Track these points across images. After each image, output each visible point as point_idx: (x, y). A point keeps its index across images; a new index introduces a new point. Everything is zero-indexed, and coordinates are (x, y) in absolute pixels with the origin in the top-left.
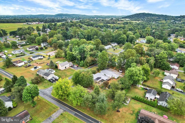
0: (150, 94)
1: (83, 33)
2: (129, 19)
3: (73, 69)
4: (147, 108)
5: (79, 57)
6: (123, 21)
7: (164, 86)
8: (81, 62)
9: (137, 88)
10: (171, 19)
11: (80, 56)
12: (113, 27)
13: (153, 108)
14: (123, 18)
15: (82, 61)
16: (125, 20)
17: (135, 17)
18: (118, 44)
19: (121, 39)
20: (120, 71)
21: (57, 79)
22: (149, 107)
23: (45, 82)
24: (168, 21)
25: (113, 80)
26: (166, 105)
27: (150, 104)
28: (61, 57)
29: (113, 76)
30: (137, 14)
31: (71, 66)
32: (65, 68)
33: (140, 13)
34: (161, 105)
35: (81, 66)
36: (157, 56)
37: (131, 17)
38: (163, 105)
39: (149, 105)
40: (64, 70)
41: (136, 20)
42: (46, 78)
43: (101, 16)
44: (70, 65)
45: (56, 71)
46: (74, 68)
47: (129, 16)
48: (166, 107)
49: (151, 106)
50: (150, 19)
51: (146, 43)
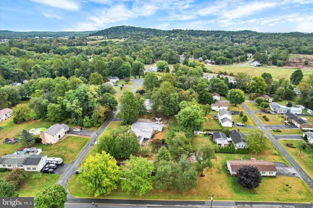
0: (220, 139)
1: (46, 66)
2: (103, 37)
3: (76, 135)
4: (228, 157)
5: (79, 110)
6: (96, 40)
7: (224, 124)
8: (84, 120)
9: (197, 137)
10: (164, 35)
11: (81, 109)
12: (87, 50)
13: (233, 155)
14: (90, 35)
15: (87, 118)
16: (96, 39)
17: (113, 34)
18: (121, 78)
19: (123, 69)
20: (157, 119)
21: (59, 163)
22: (229, 155)
23: (33, 178)
24: (162, 37)
25: (158, 134)
26: (244, 146)
27: (229, 151)
28: (30, 120)
29: (155, 129)
30: (113, 28)
31: (68, 132)
32: (58, 139)
33: (118, 27)
34: (239, 148)
35: (88, 127)
36: (194, 86)
37: (105, 33)
38: (241, 147)
39: (227, 153)
40: (59, 142)
41: (116, 38)
42: (32, 170)
43: (46, 32)
44: (66, 131)
45: (43, 150)
46: (75, 133)
47: (102, 31)
48: (244, 148)
49: (230, 153)
50: (136, 35)
51: (158, 71)
